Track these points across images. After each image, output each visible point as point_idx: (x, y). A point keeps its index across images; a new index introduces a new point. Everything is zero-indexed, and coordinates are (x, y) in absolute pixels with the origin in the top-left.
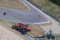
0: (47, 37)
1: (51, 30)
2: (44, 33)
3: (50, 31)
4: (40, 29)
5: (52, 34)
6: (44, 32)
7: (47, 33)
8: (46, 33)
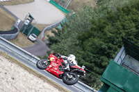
0: (21, 31)
1: (32, 15)
2: (14, 22)
3: (30, 16)
4: (6, 14)
5: (34, 24)
6: (14, 19)
7: (22, 22)
8: (19, 21)
